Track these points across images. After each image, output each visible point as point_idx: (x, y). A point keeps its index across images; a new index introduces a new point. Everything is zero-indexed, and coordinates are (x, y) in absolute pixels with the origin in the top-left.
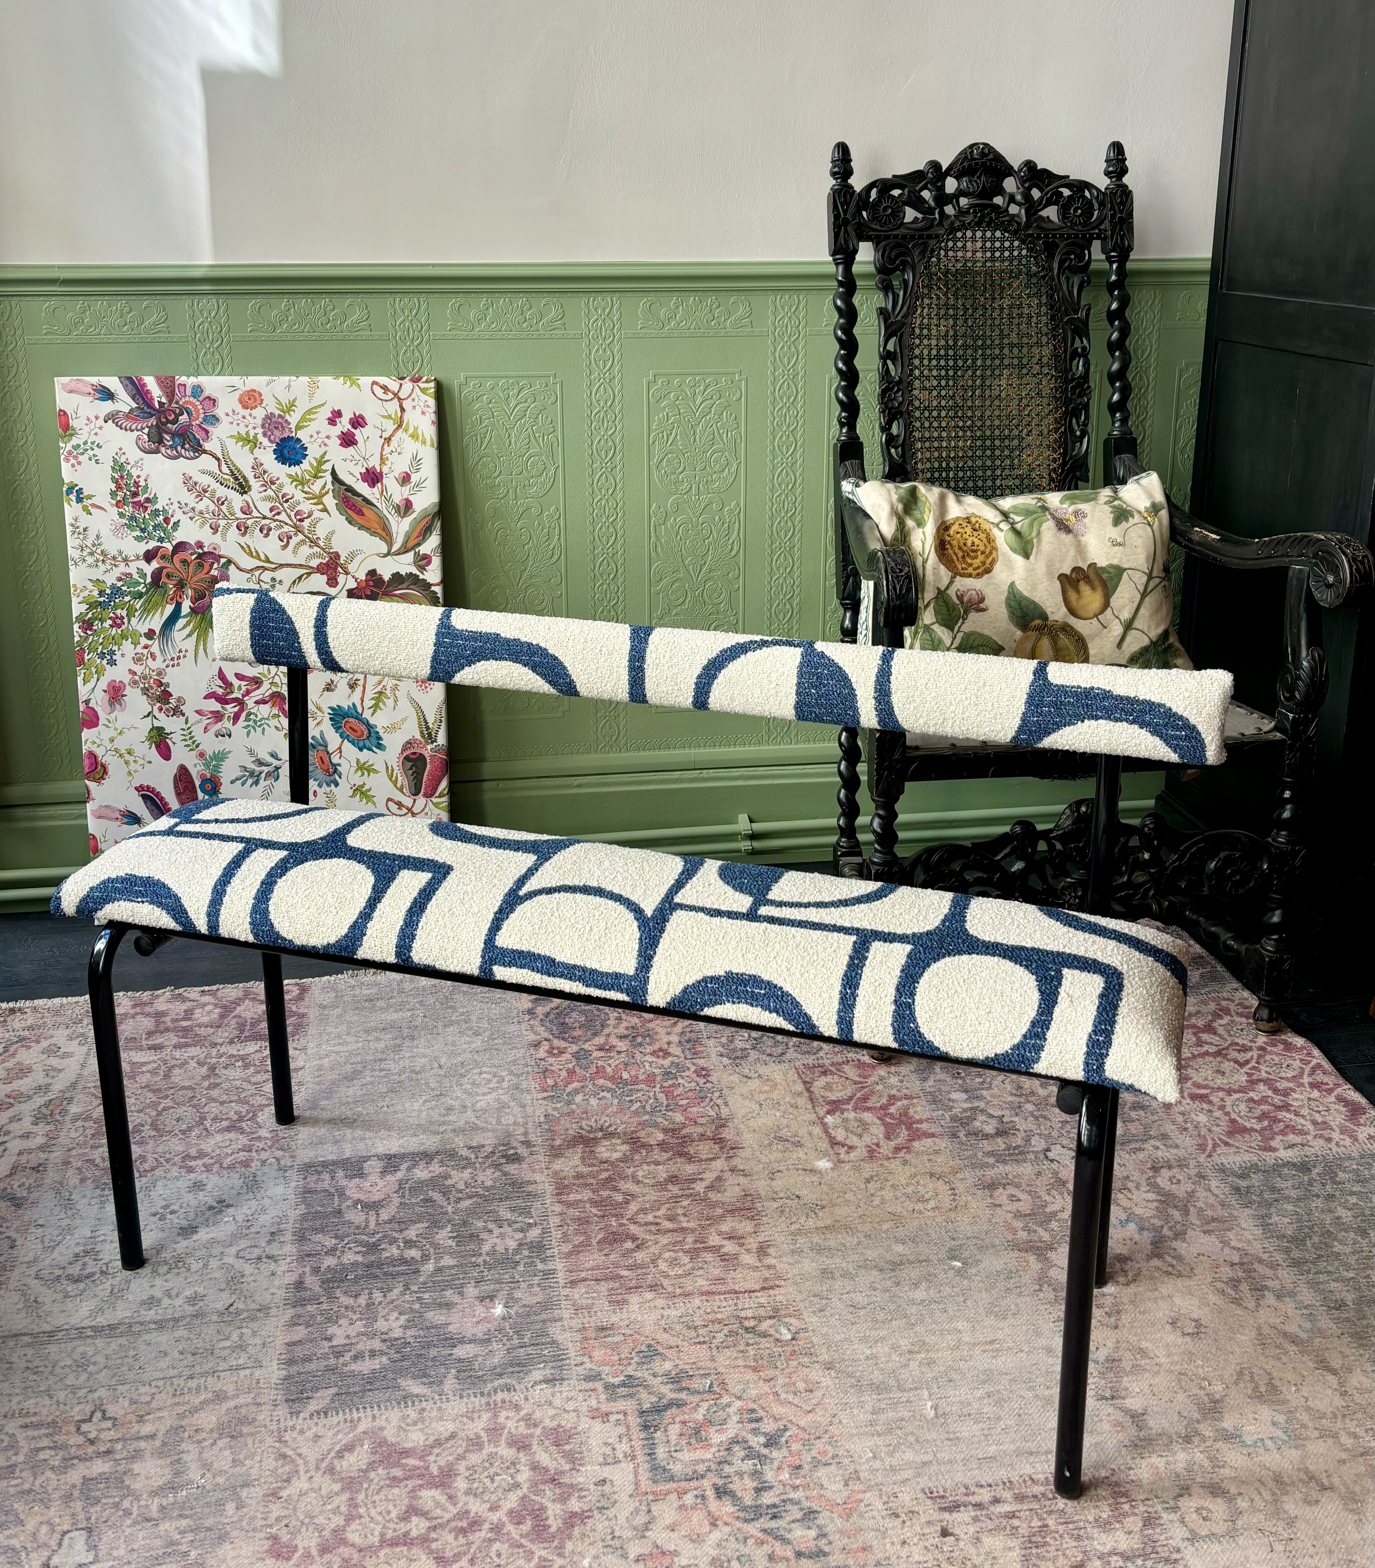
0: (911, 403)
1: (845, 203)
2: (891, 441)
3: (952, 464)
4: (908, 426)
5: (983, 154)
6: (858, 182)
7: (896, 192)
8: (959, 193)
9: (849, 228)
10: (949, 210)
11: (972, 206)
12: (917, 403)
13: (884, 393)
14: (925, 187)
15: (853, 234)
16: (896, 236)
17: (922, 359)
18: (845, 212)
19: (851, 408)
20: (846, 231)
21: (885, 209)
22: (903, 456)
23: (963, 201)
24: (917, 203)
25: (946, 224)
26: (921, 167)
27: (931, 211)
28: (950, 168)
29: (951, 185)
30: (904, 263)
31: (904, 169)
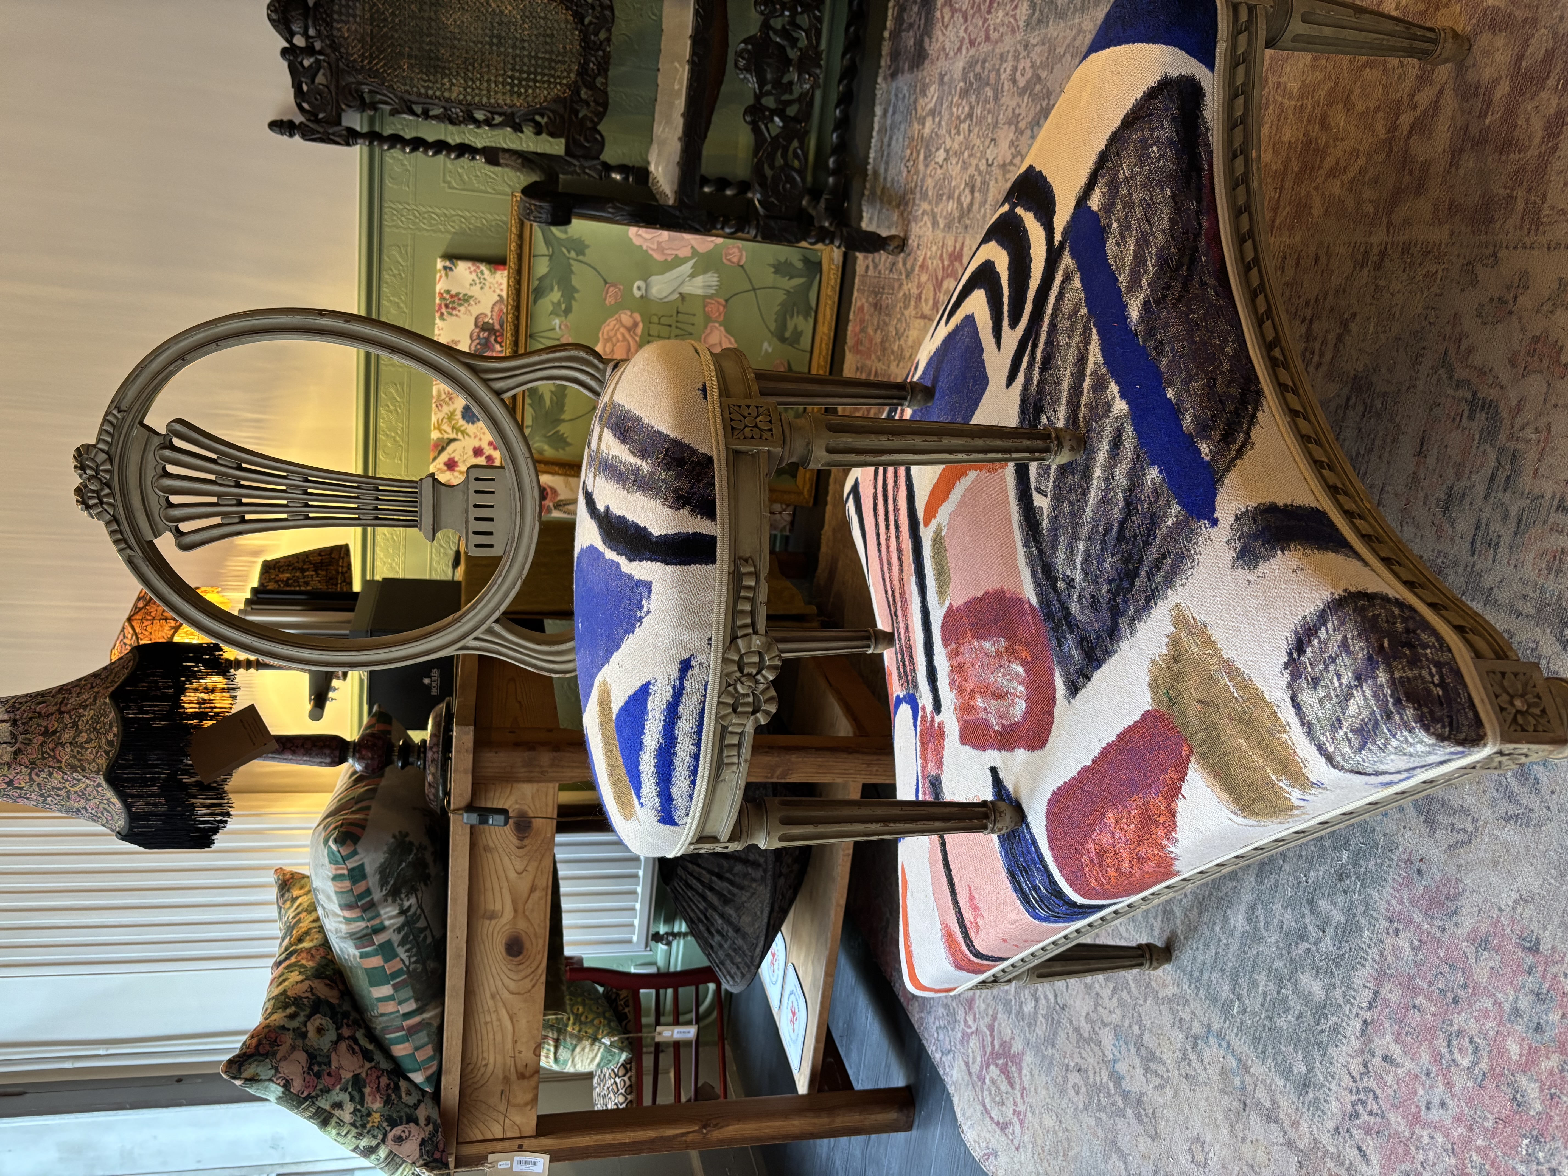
0: (460, 103)
1: (313, 131)
2: (488, 123)
3: (510, 73)
4: (480, 107)
5: (275, 11)
6: (299, 119)
7: (305, 88)
8: (305, 34)
9: (330, 131)
10: (318, 45)
11: (315, 27)
12: (461, 97)
13: (452, 122)
14: (301, 63)
15: (336, 129)
16: (337, 94)
17: (428, 88)
18: (318, 132)
19: (463, 150)
20: (333, 134)
21: (316, 99)
22: (500, 114)
23: (312, 32)
24: (312, 73)
25: (328, 51)
26: (285, 64)
27: (317, 61)
28: (287, 40)
29: (299, 41)
30: (357, 91)
31: (286, 78)
